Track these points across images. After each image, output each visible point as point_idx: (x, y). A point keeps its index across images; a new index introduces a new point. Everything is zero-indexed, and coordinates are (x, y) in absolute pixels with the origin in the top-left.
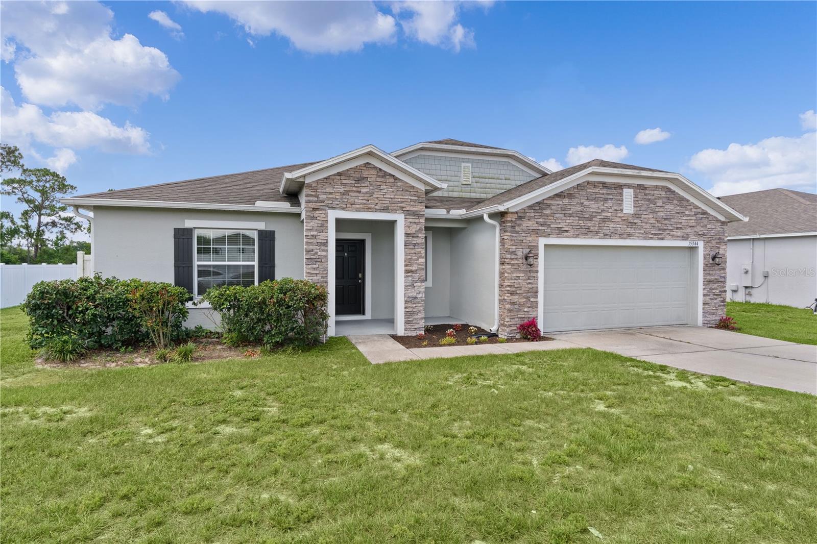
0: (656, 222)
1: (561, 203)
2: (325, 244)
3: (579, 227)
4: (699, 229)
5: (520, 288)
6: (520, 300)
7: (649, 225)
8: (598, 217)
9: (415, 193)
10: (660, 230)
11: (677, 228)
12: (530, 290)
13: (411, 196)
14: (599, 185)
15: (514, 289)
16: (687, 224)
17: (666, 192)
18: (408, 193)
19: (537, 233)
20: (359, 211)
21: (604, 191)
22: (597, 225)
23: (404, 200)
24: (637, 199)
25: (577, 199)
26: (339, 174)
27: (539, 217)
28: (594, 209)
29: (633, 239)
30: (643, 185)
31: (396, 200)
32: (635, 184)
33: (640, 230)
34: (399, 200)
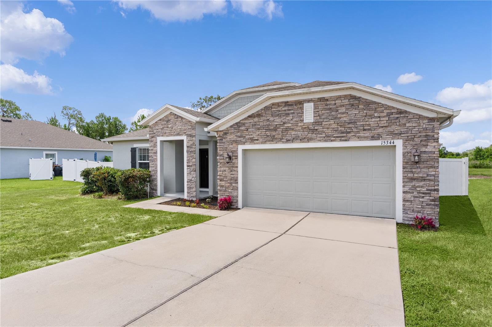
0: (339, 127)
1: (252, 121)
2: (156, 153)
3: (265, 136)
4: (395, 128)
5: (226, 177)
6: (226, 185)
7: (331, 129)
8: (281, 128)
9: (190, 125)
10: (343, 133)
11: (364, 130)
12: (232, 179)
13: (189, 126)
14: (282, 104)
15: (222, 178)
16: (376, 125)
17: (349, 100)
18: (187, 125)
19: (237, 142)
20: (168, 136)
21: (286, 108)
22: (281, 134)
23: (185, 129)
24: (317, 110)
25: (263, 117)
26: (160, 120)
27: (237, 132)
28: (277, 122)
29: (314, 142)
30: (324, 98)
31: (182, 129)
32: (315, 98)
33: (322, 134)
34: (184, 129)
